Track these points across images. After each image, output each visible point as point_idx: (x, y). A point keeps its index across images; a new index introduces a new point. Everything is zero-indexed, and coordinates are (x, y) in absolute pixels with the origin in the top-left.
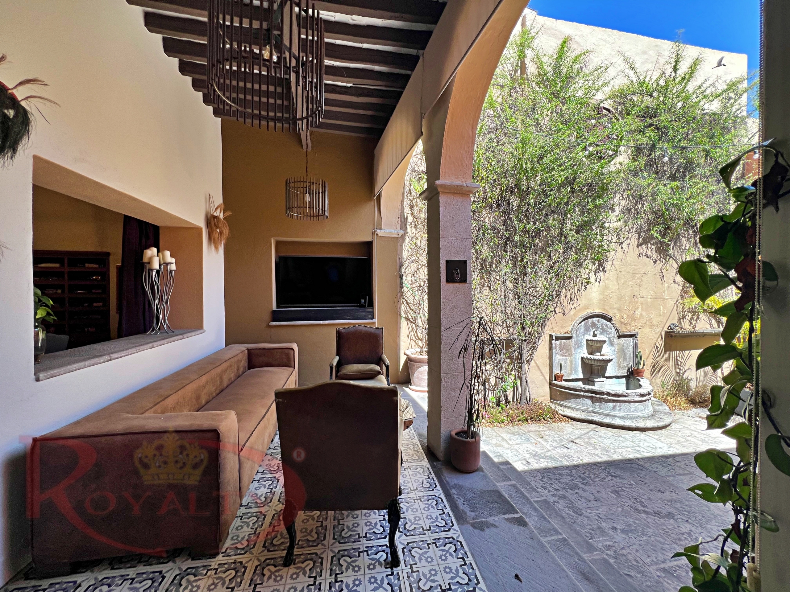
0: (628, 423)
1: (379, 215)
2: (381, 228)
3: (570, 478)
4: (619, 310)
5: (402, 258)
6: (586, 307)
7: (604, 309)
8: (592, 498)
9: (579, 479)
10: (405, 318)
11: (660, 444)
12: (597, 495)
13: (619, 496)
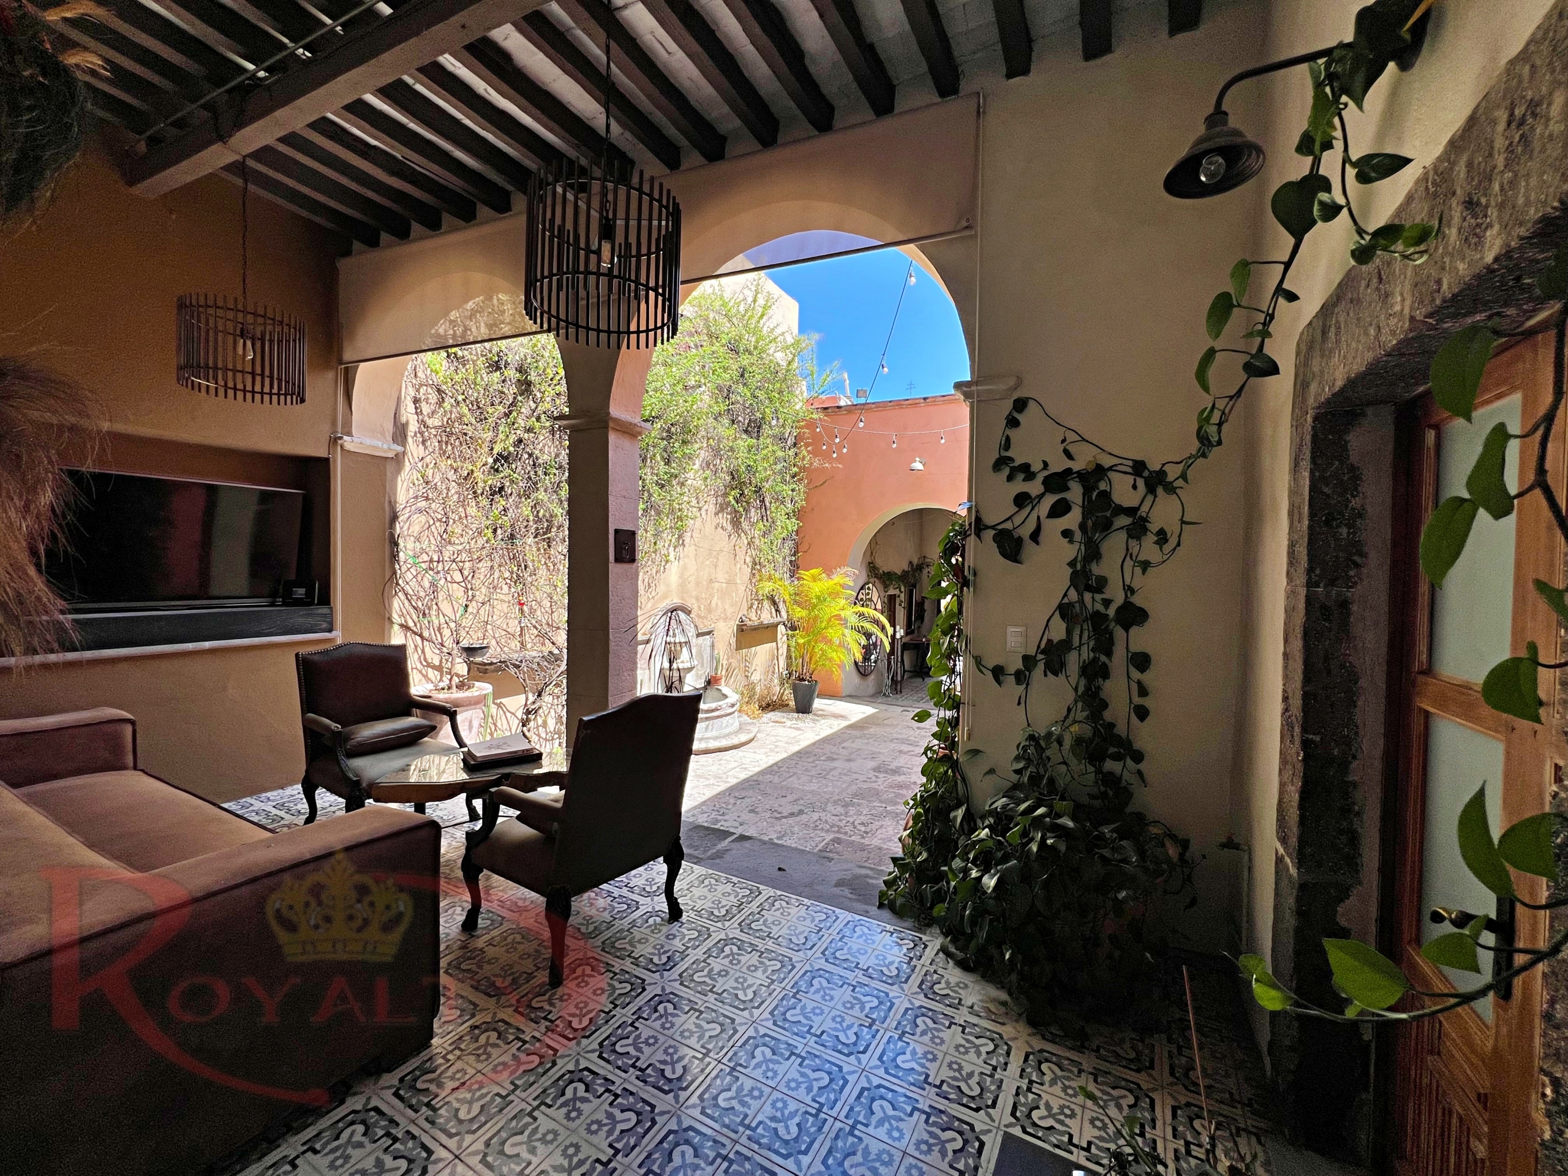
0: (724, 743)
1: (347, 406)
2: (350, 434)
3: (705, 815)
4: (697, 599)
5: (396, 502)
6: (665, 596)
7: (683, 599)
8: (737, 824)
9: (715, 813)
10: (402, 626)
11: (758, 757)
12: (739, 820)
13: (757, 813)
